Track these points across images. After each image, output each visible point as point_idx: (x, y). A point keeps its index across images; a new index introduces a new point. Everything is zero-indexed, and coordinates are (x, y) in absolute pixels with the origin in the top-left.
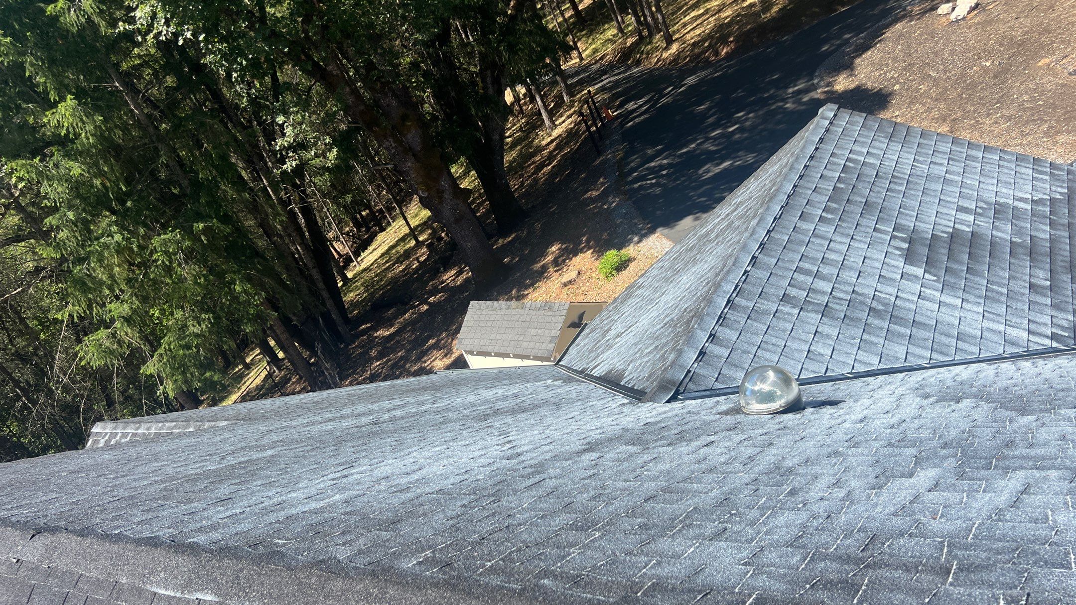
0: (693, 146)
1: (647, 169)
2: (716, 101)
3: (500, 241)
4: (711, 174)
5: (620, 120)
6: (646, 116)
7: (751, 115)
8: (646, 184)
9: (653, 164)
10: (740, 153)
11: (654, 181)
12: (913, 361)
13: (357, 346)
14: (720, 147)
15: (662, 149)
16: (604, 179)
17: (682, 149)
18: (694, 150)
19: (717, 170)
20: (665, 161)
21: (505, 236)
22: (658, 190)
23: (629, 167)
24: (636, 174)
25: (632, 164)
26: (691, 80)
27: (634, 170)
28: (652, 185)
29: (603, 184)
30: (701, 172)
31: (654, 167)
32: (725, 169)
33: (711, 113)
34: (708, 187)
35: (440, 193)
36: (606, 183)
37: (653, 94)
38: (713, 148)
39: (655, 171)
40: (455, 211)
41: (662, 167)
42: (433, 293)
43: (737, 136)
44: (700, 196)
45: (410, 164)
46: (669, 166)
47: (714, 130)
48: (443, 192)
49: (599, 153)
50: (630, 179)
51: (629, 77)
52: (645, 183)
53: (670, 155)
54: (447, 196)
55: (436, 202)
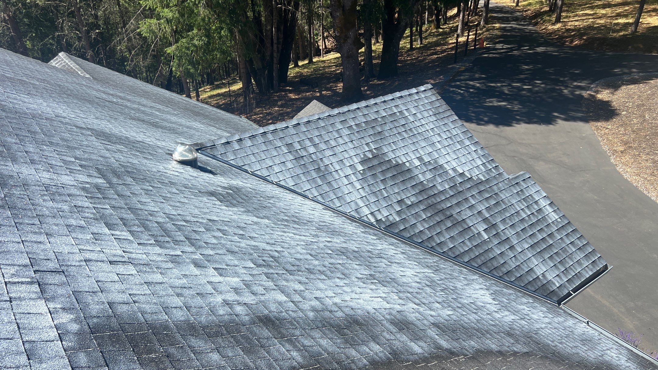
0: (499, 85)
1: (466, 84)
2: (536, 67)
3: (375, 81)
4: (491, 104)
5: (485, 50)
6: (497, 56)
7: (543, 85)
8: (457, 91)
9: (471, 83)
10: (516, 102)
11: (462, 92)
12: (307, 193)
13: (277, 95)
14: (510, 93)
15: (484, 77)
16: (443, 77)
17: (492, 83)
18: (498, 87)
19: (496, 104)
20: (478, 85)
21: (379, 79)
22: (459, 97)
23: (459, 78)
24: (458, 83)
25: (462, 77)
26: (540, 49)
27: (460, 80)
28: (460, 93)
29: (440, 79)
30: (488, 100)
31: (470, 85)
32: (500, 106)
33: (526, 72)
34: (482, 110)
35: (346, 38)
36: (442, 79)
37: (516, 45)
38: (506, 92)
39: (468, 87)
40: (350, 52)
41: (473, 87)
42: (327, 89)
43: (524, 92)
44: (473, 112)
45: (338, 14)
46: (478, 88)
47: (517, 82)
48: (348, 38)
49: (455, 62)
50: (453, 84)
51: (522, 30)
53: (483, 83)
54: (350, 41)
55: (342, 41)
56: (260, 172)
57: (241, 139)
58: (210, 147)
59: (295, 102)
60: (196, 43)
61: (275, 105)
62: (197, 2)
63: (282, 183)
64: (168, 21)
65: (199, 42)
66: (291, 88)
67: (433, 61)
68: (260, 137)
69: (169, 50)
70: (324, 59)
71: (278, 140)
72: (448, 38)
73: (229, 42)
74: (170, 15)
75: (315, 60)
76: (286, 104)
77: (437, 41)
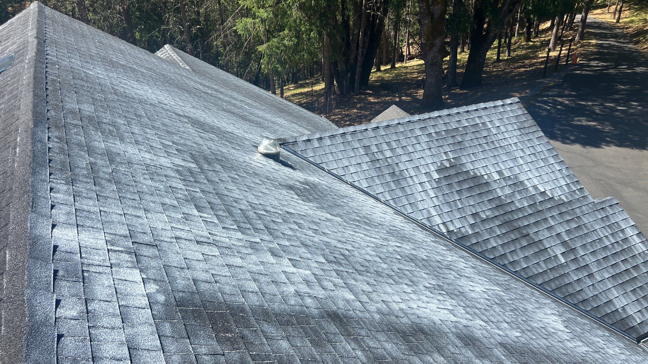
0: (590, 103)
1: (554, 100)
2: (634, 88)
3: (458, 90)
4: (579, 123)
5: (577, 67)
6: (591, 73)
7: (639, 108)
8: (543, 107)
9: (559, 99)
10: (607, 123)
11: (549, 108)
12: (380, 196)
13: (357, 98)
14: (601, 113)
15: (574, 95)
16: (530, 91)
17: (582, 101)
18: (588, 106)
19: (584, 123)
20: (567, 102)
21: (461, 89)
22: (545, 113)
23: (547, 93)
24: (546, 99)
25: (550, 93)
26: (639, 69)
27: (547, 96)
28: (546, 109)
29: (526, 93)
30: (576, 119)
31: (558, 101)
32: (589, 126)
33: (621, 93)
34: (569, 128)
35: (432, 45)
36: (528, 93)
37: (613, 64)
38: (598, 111)
39: (555, 103)
40: (434, 59)
41: (561, 104)
42: (407, 95)
43: (618, 113)
44: (559, 130)
46: (566, 105)
47: (610, 102)
48: (434, 46)
49: (544, 77)
50: (540, 99)
51: (621, 48)
52: (543, 105)
53: (573, 100)
54: (435, 49)
55: (427, 49)
56: (337, 171)
57: (321, 138)
58: (291, 143)
59: (373, 106)
60: (286, 43)
61: (354, 107)
62: (291, 4)
63: (356, 184)
64: (263, 21)
65: (289, 42)
66: (371, 92)
67: (520, 74)
68: (340, 137)
69: (261, 48)
70: (407, 65)
71: (356, 142)
72: (538, 51)
73: (317, 44)
74: (265, 15)
75: (397, 66)
76: (364, 106)
77: (526, 54)
